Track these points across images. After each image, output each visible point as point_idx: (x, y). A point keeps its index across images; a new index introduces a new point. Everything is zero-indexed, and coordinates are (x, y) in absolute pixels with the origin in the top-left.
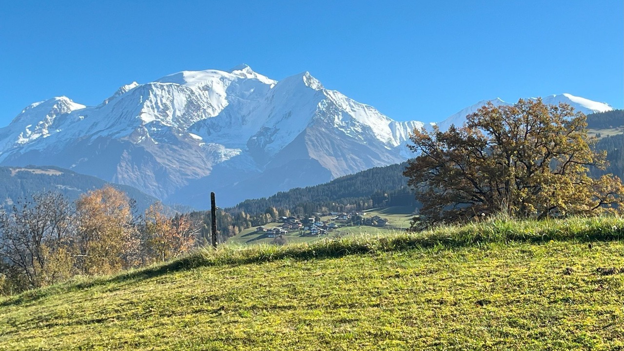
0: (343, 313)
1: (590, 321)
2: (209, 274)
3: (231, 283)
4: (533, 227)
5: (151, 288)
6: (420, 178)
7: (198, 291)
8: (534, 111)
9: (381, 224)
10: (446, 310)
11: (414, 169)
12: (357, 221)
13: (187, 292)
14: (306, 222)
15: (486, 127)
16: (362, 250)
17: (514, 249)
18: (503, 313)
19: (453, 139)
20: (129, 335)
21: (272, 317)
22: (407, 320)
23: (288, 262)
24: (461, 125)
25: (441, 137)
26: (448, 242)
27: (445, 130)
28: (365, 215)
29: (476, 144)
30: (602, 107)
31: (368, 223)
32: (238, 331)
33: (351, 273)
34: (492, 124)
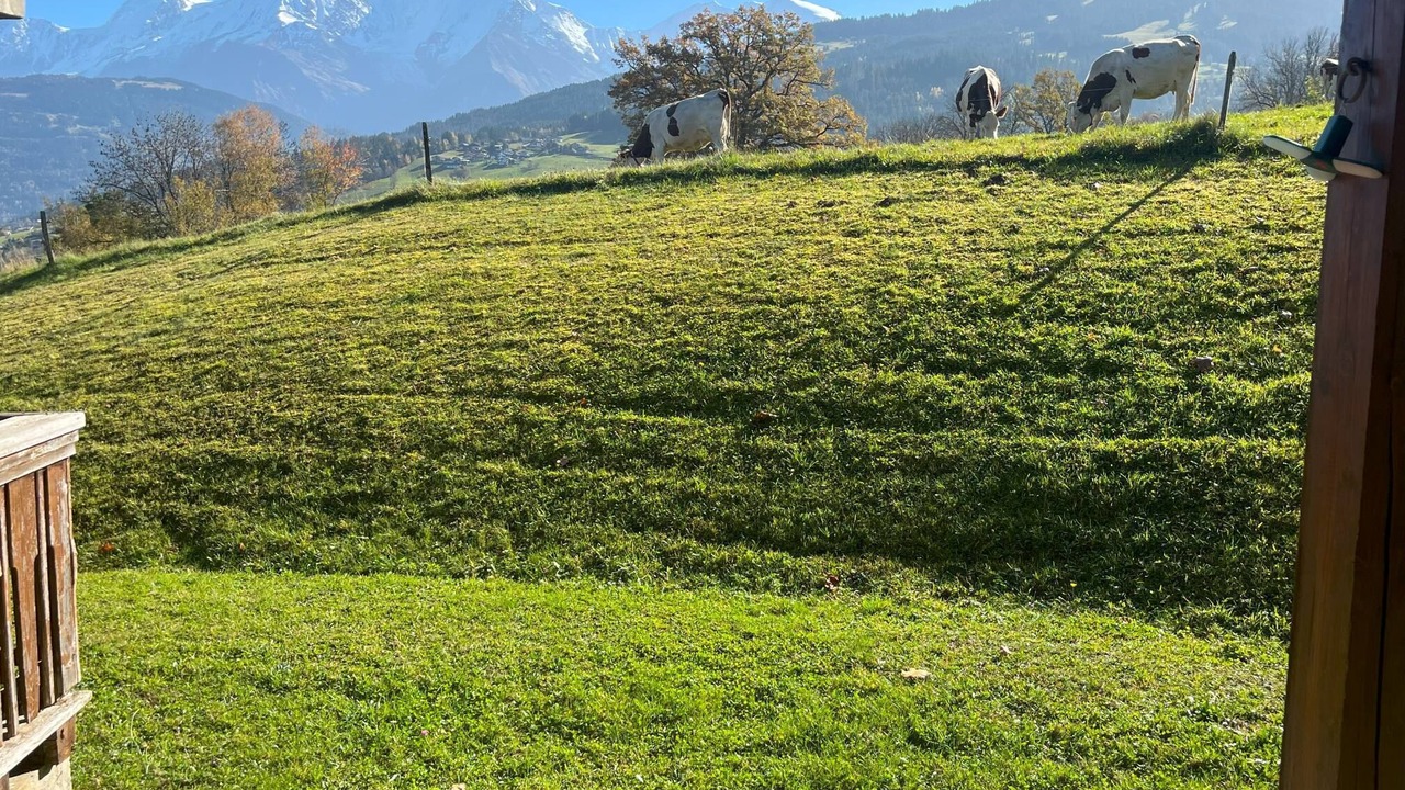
0: (578, 248)
1: (811, 250)
2: (429, 210)
3: (456, 220)
4: (761, 161)
5: (368, 227)
6: (627, 99)
7: (423, 228)
8: (757, 22)
9: (582, 153)
10: (679, 243)
11: (621, 90)
12: (553, 149)
13: (410, 229)
14: (492, 150)
15: (703, 38)
16: (588, 185)
17: (741, 183)
18: (732, 243)
19: (663, 52)
20: (359, 272)
21: (509, 252)
22: (643, 253)
23: (513, 198)
24: (674, 36)
25: (652, 51)
26: (676, 176)
27: (655, 41)
28: (562, 142)
29: (692, 58)
30: (832, 16)
31: (566, 151)
32: (474, 266)
33: (583, 208)
34: (710, 36)
